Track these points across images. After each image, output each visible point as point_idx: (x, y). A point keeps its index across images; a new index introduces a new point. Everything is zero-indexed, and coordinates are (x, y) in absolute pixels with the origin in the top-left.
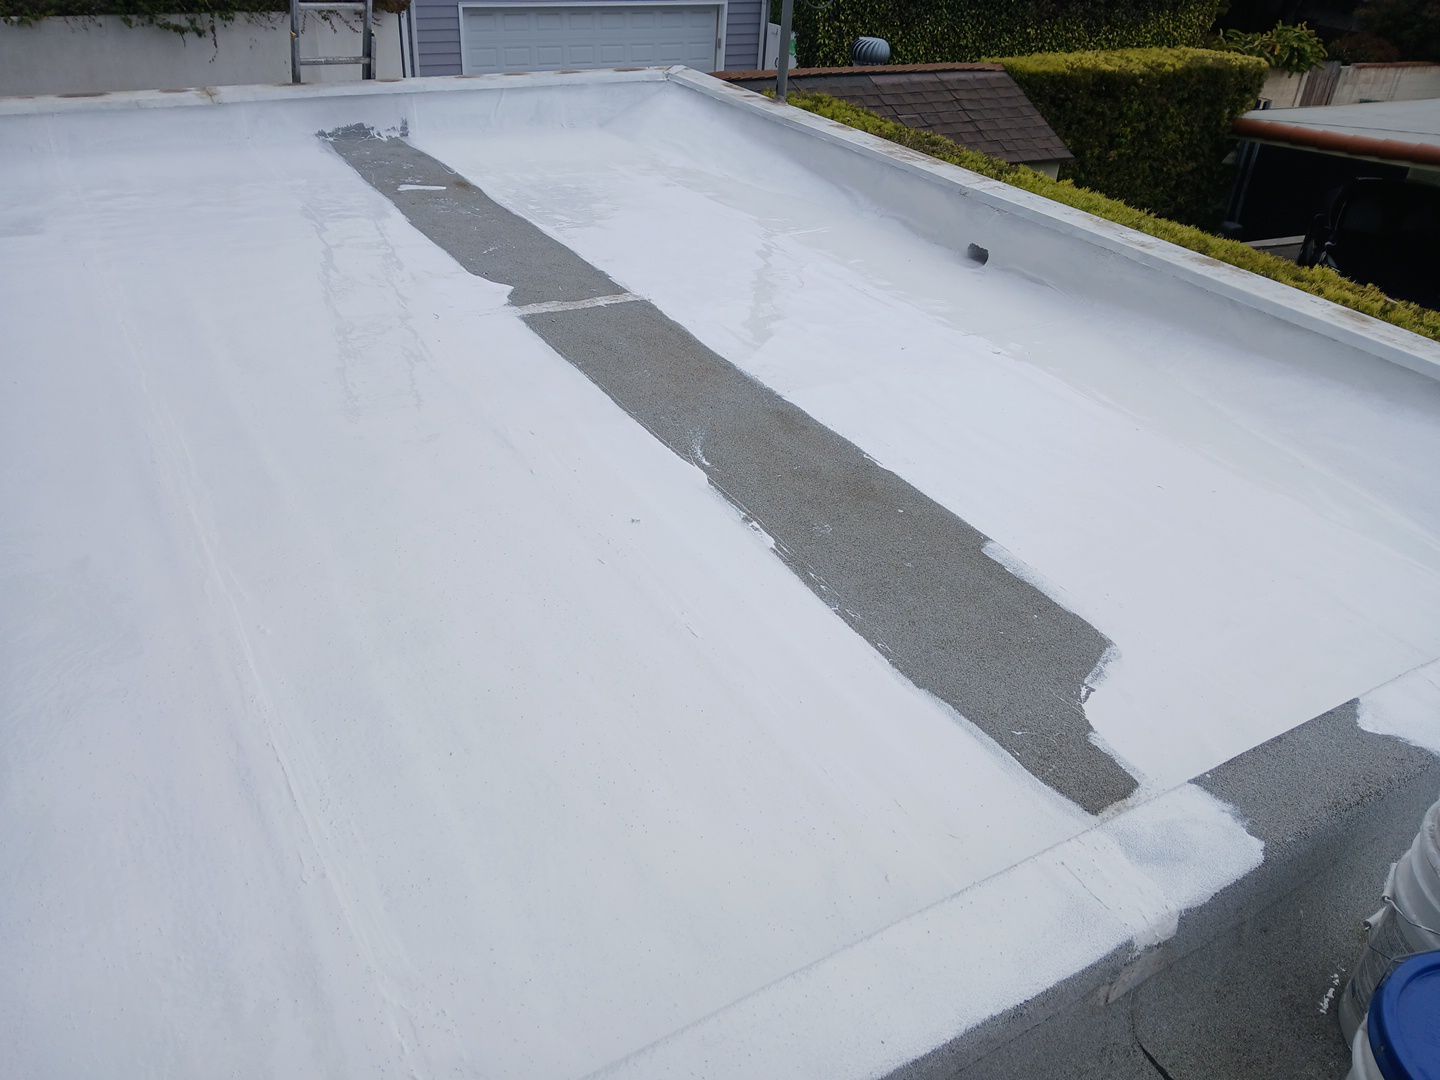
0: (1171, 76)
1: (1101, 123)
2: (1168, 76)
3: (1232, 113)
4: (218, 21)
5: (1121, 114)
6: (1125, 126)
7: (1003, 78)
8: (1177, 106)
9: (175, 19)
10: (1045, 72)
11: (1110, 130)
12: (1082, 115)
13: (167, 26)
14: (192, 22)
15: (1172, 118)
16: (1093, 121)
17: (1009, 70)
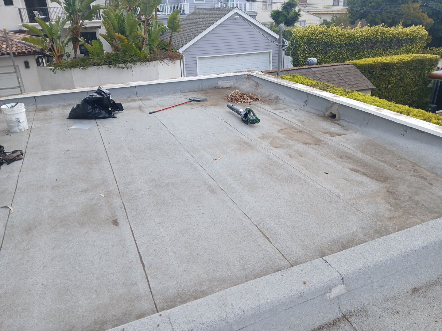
0: (407, 63)
1: (385, 77)
2: (406, 63)
3: (429, 72)
4: (132, 65)
5: (391, 74)
6: (393, 78)
7: (353, 66)
8: (410, 71)
9: (121, 65)
10: (365, 64)
11: (388, 79)
12: (378, 76)
13: (119, 67)
14: (126, 66)
15: (408, 74)
16: (382, 77)
17: (355, 64)
